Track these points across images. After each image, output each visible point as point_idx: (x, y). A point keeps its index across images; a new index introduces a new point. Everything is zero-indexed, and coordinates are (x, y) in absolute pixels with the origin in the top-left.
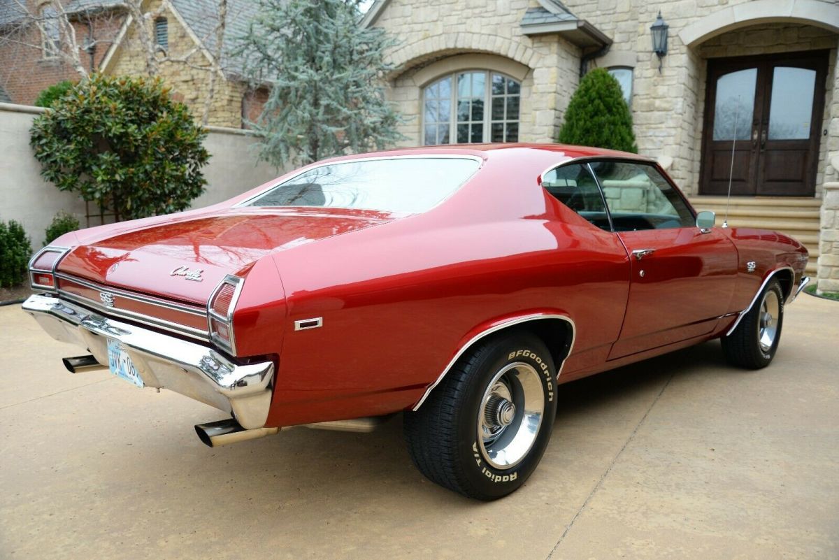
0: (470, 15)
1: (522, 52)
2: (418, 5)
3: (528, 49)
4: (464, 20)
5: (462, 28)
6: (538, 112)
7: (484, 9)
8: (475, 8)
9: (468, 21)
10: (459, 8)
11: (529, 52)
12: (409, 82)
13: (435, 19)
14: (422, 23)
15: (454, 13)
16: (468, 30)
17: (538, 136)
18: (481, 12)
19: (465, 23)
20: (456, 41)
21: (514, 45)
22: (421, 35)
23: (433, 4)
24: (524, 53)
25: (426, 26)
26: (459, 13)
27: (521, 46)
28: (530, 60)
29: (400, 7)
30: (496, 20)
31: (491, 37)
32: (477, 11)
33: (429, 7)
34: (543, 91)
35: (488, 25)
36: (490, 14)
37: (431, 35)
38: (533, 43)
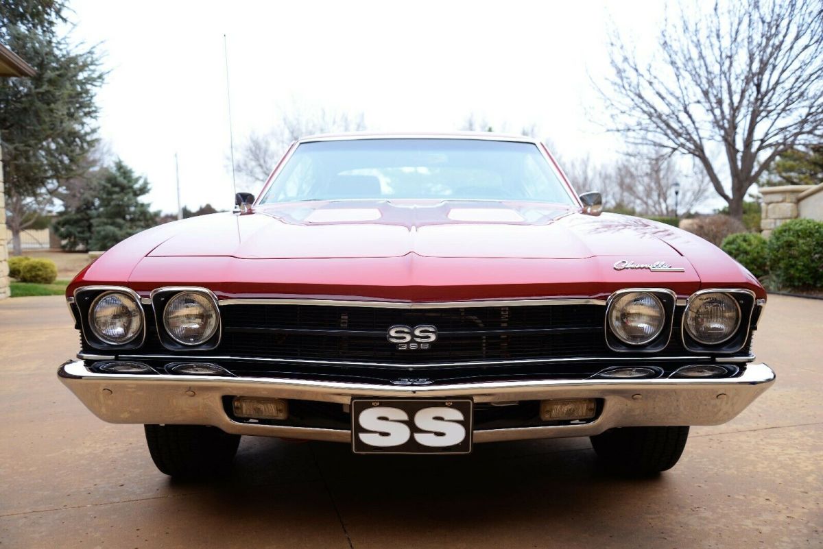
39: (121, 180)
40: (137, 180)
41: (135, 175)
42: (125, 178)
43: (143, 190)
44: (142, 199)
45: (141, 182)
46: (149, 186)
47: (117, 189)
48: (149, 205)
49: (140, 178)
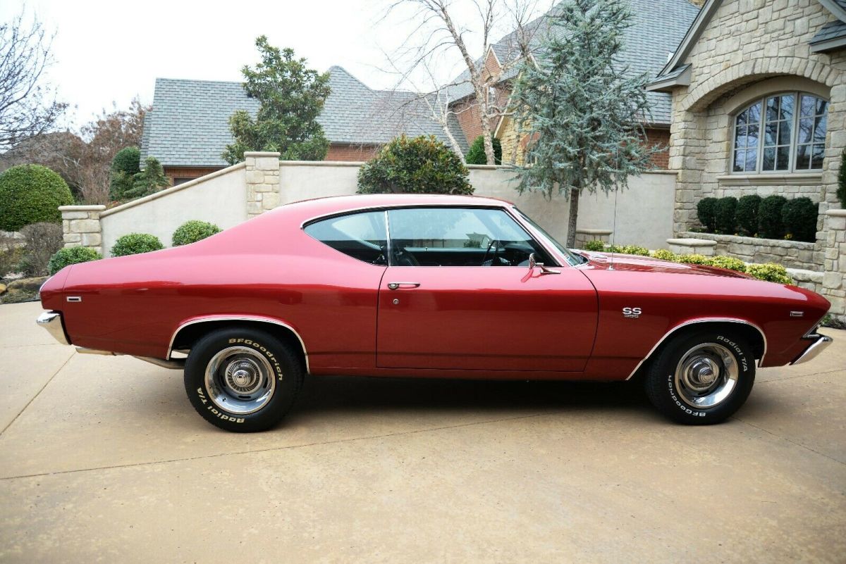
0: (768, 40)
1: (819, 69)
2: (721, 38)
3: (826, 66)
4: (762, 46)
5: (760, 54)
6: (832, 133)
7: (782, 32)
8: (773, 32)
9: (767, 46)
10: (758, 34)
11: (827, 69)
12: (721, 111)
13: (735, 49)
14: (724, 54)
15: (753, 40)
16: (766, 56)
17: (831, 158)
18: (779, 35)
19: (763, 49)
20: (754, 67)
21: (811, 65)
22: (723, 66)
23: (734, 35)
24: (821, 71)
25: (727, 57)
26: (759, 39)
27: (819, 63)
28: (826, 78)
29: (706, 42)
30: (794, 40)
31: (788, 58)
32: (775, 35)
33: (731, 38)
34: (839, 109)
35: (786, 47)
36: (787, 36)
37: (731, 64)
38: (831, 60)
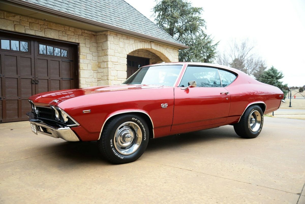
39: (272, 74)
40: (279, 73)
41: (278, 72)
42: (273, 73)
43: (280, 77)
44: (280, 80)
45: (280, 74)
46: (283, 76)
47: (270, 77)
48: (282, 82)
49: (280, 72)
